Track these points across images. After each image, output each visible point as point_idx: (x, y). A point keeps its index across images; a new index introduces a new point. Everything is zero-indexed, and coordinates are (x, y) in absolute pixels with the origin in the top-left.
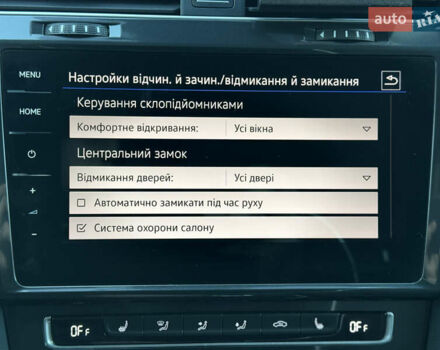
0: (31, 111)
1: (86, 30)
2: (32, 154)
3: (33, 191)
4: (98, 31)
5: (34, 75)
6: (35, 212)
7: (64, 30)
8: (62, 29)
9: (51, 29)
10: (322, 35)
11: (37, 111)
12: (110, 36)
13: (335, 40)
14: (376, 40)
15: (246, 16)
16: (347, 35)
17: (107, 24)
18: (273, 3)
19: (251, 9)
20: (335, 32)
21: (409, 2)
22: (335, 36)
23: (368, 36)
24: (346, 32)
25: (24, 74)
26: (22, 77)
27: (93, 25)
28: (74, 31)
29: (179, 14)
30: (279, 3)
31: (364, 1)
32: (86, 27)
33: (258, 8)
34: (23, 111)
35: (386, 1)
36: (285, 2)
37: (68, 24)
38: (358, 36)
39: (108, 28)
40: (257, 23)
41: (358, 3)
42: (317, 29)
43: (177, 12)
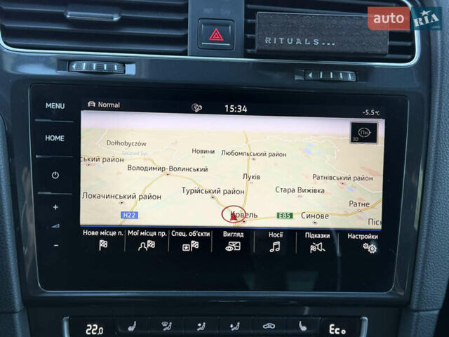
0: (56, 138)
1: (105, 68)
2: (55, 175)
3: (56, 207)
4: (116, 69)
5: (59, 106)
6: (58, 226)
7: (86, 68)
8: (84, 66)
9: (74, 66)
10: (310, 75)
11: (61, 138)
12: (126, 73)
13: (321, 80)
14: (357, 81)
15: (245, 58)
16: (331, 77)
17: (123, 63)
18: (268, 49)
19: (249, 50)
20: (321, 73)
21: (386, 50)
22: (321, 77)
23: (350, 77)
24: (331, 73)
25: (50, 105)
26: (49, 108)
27: (111, 64)
28: (94, 68)
29: (186, 55)
30: (273, 48)
31: (346, 48)
32: (105, 66)
33: (255, 50)
34: (49, 138)
35: (365, 48)
36: (279, 48)
37: (89, 62)
38: (341, 77)
39: (124, 66)
40: (254, 63)
41: (341, 50)
42: (305, 70)
43: (185, 53)
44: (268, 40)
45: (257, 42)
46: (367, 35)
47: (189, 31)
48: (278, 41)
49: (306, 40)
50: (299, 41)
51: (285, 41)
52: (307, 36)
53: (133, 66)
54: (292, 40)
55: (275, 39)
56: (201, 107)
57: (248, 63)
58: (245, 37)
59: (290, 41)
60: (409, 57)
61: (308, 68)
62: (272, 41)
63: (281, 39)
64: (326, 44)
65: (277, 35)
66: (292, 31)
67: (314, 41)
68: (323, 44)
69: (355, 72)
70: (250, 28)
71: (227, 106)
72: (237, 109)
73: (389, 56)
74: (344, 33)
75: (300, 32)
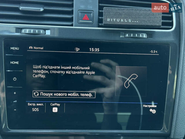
0: (15, 63)
1: (37, 32)
2: (15, 79)
3: (15, 93)
4: (42, 32)
5: (16, 48)
8: (27, 31)
9: (23, 31)
10: (127, 35)
11: (17, 63)
12: (46, 34)
13: (132, 38)
14: (147, 38)
15: (98, 27)
16: (136, 36)
17: (45, 30)
18: (109, 23)
19: (100, 24)
20: (132, 34)
21: (161, 24)
22: (132, 36)
23: (145, 36)
24: (136, 34)
25: (13, 48)
26: (12, 49)
27: (39, 30)
28: (32, 32)
29: (73, 26)
30: (111, 23)
31: (143, 23)
32: (37, 31)
33: (103, 24)
34: (12, 63)
35: (151, 23)
36: (113, 23)
37: (30, 29)
38: (141, 36)
39: (45, 31)
40: (102, 30)
41: (141, 24)
42: (125, 33)
43: (72, 25)
44: (108, 20)
45: (103, 20)
46: (152, 18)
47: (74, 16)
48: (113, 20)
49: (125, 20)
50: (122, 20)
51: (116, 20)
52: (126, 18)
53: (49, 31)
54: (119, 20)
55: (112, 19)
56: (79, 49)
57: (100, 30)
58: (99, 18)
59: (118, 20)
60: (171, 27)
61: (126, 32)
62: (110, 20)
63: (114, 19)
64: (134, 22)
65: (113, 18)
66: (119, 16)
67: (129, 20)
68: (133, 22)
69: (147, 34)
70: (100, 14)
71: (90, 49)
72: (95, 50)
73: (162, 27)
74: (142, 17)
75: (123, 16)
